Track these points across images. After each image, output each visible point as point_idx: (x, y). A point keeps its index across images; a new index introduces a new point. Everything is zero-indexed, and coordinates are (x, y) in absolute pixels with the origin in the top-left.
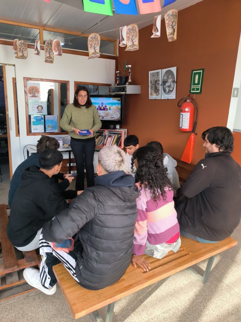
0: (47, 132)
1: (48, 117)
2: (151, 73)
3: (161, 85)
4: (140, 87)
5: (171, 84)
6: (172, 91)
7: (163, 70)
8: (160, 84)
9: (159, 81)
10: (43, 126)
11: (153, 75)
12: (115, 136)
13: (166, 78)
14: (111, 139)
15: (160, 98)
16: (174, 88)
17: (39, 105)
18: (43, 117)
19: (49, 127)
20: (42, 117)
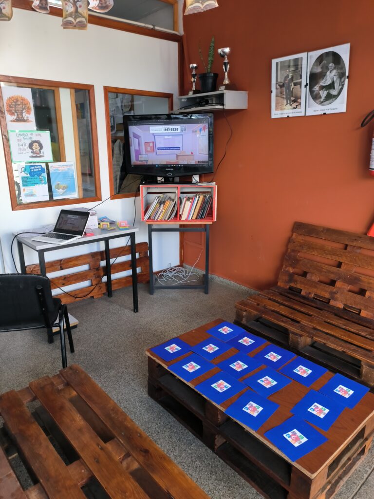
0: (55, 198)
1: (53, 166)
2: (277, 64)
3: (306, 86)
4: (247, 96)
5: (333, 82)
6: (336, 97)
7: (310, 53)
8: (304, 84)
9: (301, 78)
10: (46, 186)
11: (284, 66)
12: (199, 197)
13: (318, 70)
14: (190, 203)
15: (303, 114)
16: (342, 89)
17: (34, 140)
18: (44, 166)
19: (58, 187)
20: (42, 168)
